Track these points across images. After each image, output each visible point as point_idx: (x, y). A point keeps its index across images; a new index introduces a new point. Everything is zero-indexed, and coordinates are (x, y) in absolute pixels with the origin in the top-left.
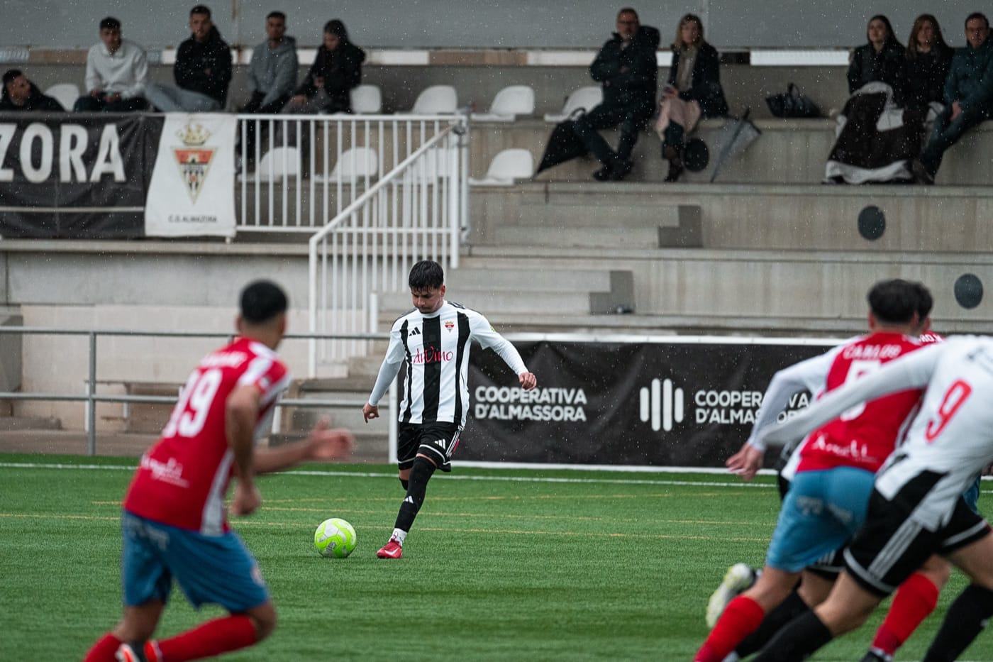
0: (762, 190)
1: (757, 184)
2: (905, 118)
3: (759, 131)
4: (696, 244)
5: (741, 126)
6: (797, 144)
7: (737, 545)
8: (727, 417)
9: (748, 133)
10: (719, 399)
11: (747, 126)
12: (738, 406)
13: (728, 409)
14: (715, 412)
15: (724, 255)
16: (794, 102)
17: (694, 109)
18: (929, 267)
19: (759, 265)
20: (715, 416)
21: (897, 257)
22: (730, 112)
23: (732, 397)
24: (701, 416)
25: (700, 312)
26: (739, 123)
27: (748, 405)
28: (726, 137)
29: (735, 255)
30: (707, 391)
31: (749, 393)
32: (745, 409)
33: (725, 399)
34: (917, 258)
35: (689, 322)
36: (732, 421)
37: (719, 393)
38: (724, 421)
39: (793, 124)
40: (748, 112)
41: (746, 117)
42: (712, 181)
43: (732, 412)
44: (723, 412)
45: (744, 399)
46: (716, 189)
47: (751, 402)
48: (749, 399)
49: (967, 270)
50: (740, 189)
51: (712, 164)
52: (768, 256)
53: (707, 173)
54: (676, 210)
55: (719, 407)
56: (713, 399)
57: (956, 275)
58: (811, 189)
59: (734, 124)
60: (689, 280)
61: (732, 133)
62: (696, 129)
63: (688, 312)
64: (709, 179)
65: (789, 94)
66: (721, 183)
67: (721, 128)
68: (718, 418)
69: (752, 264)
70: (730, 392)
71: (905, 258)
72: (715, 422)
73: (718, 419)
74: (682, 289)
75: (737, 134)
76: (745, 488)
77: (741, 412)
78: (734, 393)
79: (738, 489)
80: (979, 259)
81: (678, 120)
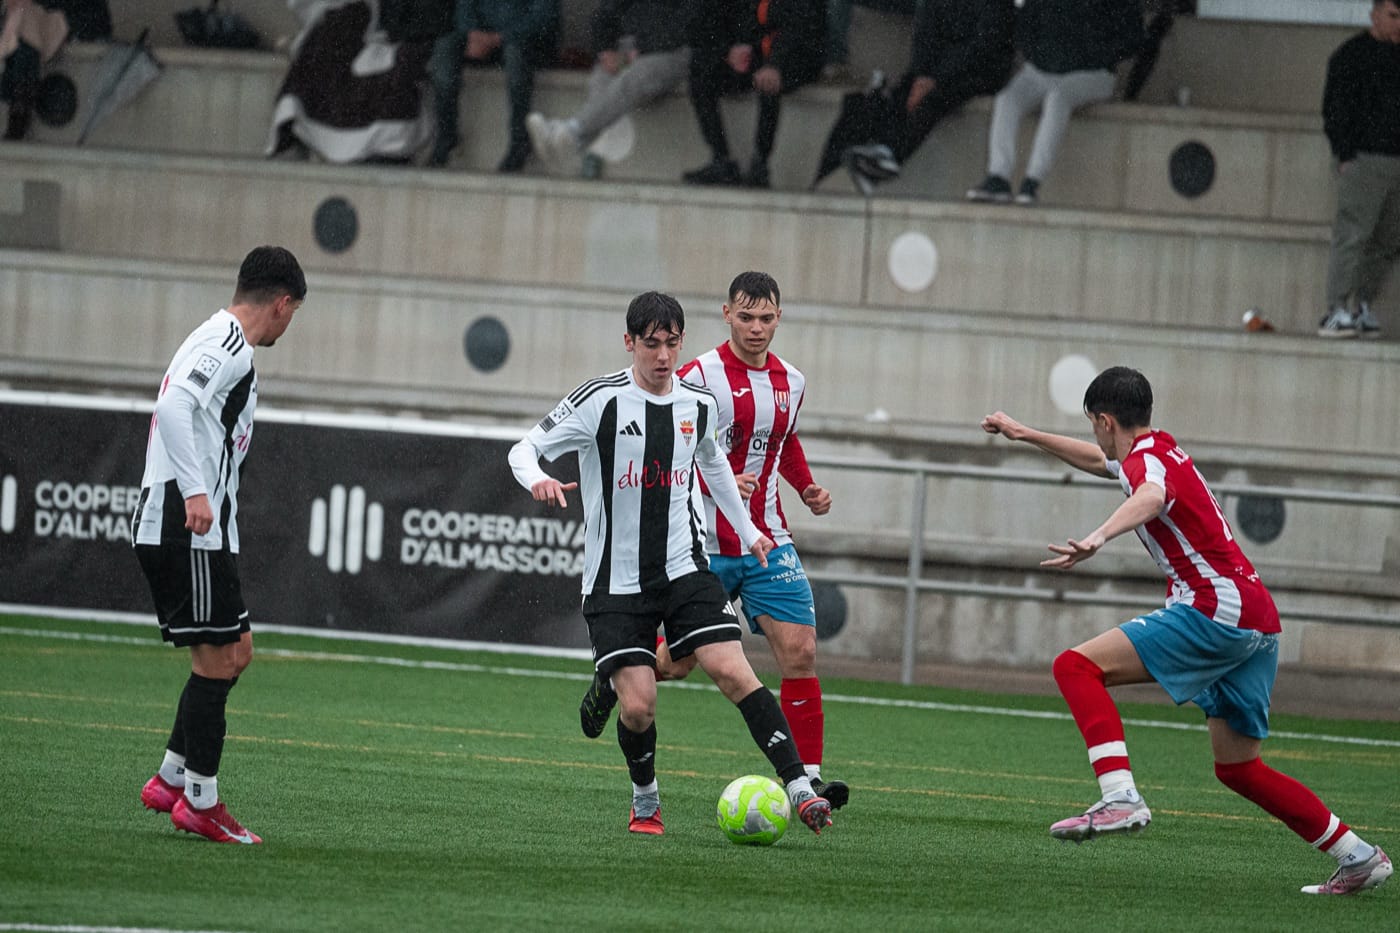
0: (160, 161)
1: (151, 151)
2: (397, 58)
3: (161, 66)
4: (52, 246)
5: (133, 58)
6: (221, 91)
7: (93, 735)
8: (86, 526)
9: (143, 69)
10: (74, 497)
11: (142, 57)
12: (104, 511)
13: (87, 515)
14: (67, 517)
15: (94, 264)
16: (220, 23)
17: (59, 24)
18: (425, 304)
19: (151, 284)
20: (67, 524)
21: (372, 283)
22: (117, 32)
23: (96, 495)
24: (44, 523)
25: (52, 354)
26: (129, 51)
27: (121, 509)
28: (108, 72)
29: (110, 265)
30: (55, 483)
31: (122, 490)
32: (115, 516)
33: (83, 497)
34: (406, 286)
35: (31, 370)
36: (93, 533)
37: (74, 487)
38: (80, 533)
39: (216, 58)
40: (144, 35)
41: (143, 43)
42: (81, 143)
43: (95, 520)
44: (79, 519)
45: (115, 499)
46: (87, 155)
47: (125, 504)
48: (122, 500)
49: (486, 310)
50: (127, 158)
51: (82, 115)
52: (163, 269)
53: (73, 130)
54: (19, 186)
55: (73, 511)
56: (64, 496)
57: (468, 316)
58: (240, 166)
59: (123, 54)
60: (36, 302)
61: (116, 66)
62: (59, 56)
63: (30, 352)
64: (76, 139)
65: (212, 10)
66: (94, 146)
67: (100, 58)
68: (70, 528)
69: (139, 283)
70: (92, 487)
71: (388, 284)
72: (66, 536)
73: (70, 530)
74: (22, 316)
75: (126, 67)
76: (107, 645)
77: (108, 521)
78: (99, 489)
79: (98, 644)
80: (507, 293)
81: (33, 38)
